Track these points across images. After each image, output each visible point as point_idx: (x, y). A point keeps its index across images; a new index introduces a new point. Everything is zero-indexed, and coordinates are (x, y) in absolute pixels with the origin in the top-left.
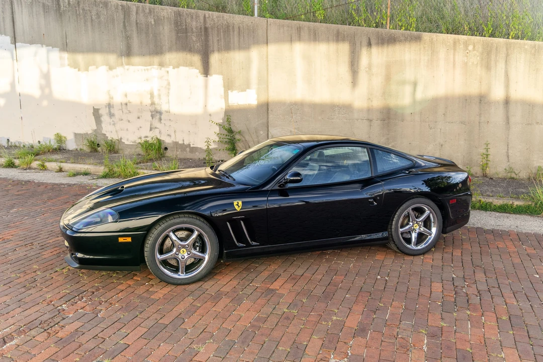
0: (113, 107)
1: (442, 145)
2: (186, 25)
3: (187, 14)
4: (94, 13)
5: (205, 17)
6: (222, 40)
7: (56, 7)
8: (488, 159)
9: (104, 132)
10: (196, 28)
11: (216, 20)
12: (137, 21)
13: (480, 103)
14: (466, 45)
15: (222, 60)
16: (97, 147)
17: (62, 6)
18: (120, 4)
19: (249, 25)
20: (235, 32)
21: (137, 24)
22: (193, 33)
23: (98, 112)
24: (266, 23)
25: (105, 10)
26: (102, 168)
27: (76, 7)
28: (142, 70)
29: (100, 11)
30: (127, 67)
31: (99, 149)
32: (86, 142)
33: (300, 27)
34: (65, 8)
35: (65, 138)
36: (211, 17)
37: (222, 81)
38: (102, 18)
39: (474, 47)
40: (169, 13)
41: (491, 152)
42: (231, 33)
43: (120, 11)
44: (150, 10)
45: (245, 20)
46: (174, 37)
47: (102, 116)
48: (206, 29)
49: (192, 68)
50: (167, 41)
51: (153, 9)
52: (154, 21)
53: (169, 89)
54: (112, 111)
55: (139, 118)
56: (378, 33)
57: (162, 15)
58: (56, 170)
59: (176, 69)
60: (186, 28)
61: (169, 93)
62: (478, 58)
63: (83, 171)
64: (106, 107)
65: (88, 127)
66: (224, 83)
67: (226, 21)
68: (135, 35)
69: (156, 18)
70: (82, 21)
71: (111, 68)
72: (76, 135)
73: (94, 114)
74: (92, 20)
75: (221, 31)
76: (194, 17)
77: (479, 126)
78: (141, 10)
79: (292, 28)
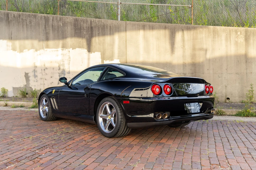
0: (37, 72)
1: (226, 87)
2: (80, 26)
3: (81, 20)
4: (28, 21)
5: (91, 21)
6: (101, 33)
7: (6, 18)
8: (253, 93)
9: (30, 86)
10: (86, 27)
11: (97, 23)
12: (52, 24)
13: (246, 62)
14: (236, 32)
15: (100, 44)
16: (26, 95)
17: (10, 18)
18: (43, 16)
19: (116, 25)
20: (108, 29)
21: (52, 26)
22: (84, 30)
23: (28, 75)
24: (125, 23)
25: (34, 19)
26: (32, 103)
27: (18, 18)
28: (54, 51)
29: (32, 20)
30: (46, 49)
31: (27, 96)
32: (20, 92)
33: (144, 25)
34: (11, 19)
35: (7, 90)
36: (95, 21)
37: (100, 55)
38: (33, 24)
39: (241, 33)
40: (71, 20)
41: (254, 89)
42: (106, 29)
43: (43, 19)
44: (60, 19)
45: (113, 22)
46: (73, 33)
47: (30, 77)
48: (92, 28)
49: (84, 49)
50: (69, 35)
51: (62, 18)
52: (63, 24)
53: (70, 61)
54: (36, 74)
55: (51, 77)
56: (188, 27)
57: (67, 21)
58: (3, 106)
59: (74, 50)
60: (80, 28)
61: (69, 63)
62: (244, 39)
63: (20, 105)
64: (32, 72)
65: (21, 83)
66: (102, 56)
67: (103, 23)
68: (51, 32)
69: (63, 23)
70: (21, 25)
71: (36, 50)
72: (14, 88)
73: (25, 76)
74: (27, 25)
75: (100, 28)
76: (85, 21)
77: (247, 75)
78: (55, 19)
79: (140, 26)
